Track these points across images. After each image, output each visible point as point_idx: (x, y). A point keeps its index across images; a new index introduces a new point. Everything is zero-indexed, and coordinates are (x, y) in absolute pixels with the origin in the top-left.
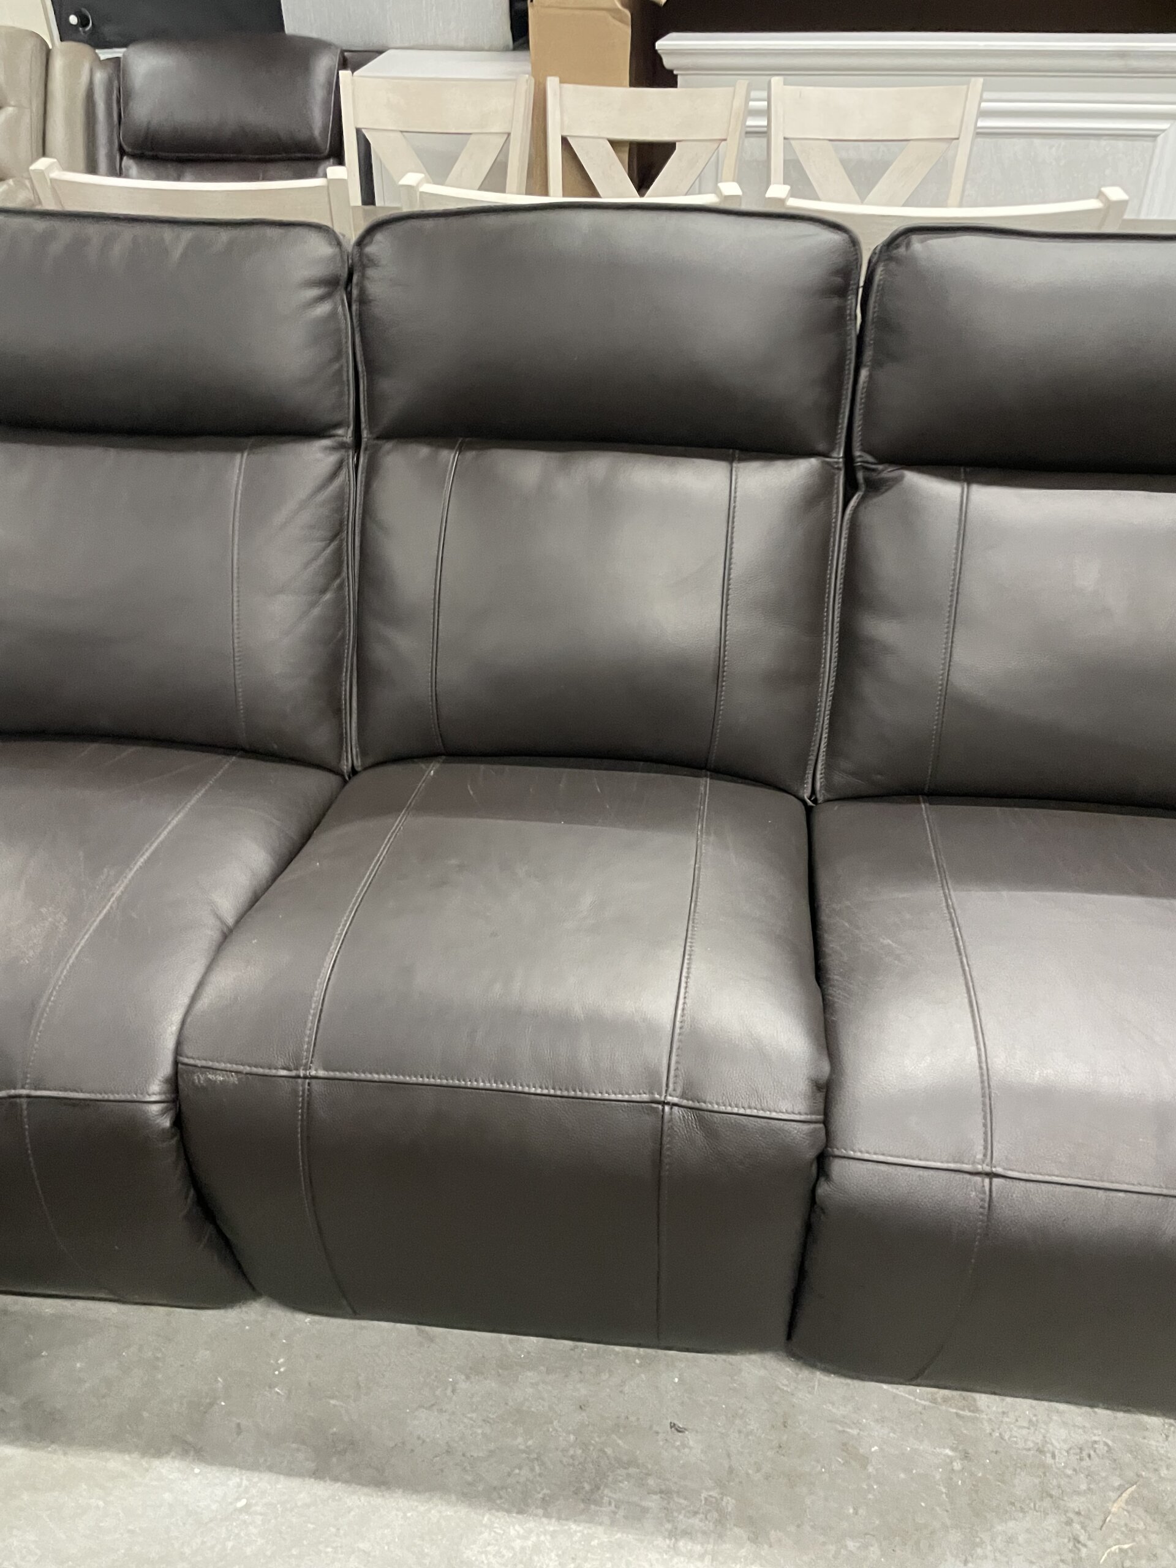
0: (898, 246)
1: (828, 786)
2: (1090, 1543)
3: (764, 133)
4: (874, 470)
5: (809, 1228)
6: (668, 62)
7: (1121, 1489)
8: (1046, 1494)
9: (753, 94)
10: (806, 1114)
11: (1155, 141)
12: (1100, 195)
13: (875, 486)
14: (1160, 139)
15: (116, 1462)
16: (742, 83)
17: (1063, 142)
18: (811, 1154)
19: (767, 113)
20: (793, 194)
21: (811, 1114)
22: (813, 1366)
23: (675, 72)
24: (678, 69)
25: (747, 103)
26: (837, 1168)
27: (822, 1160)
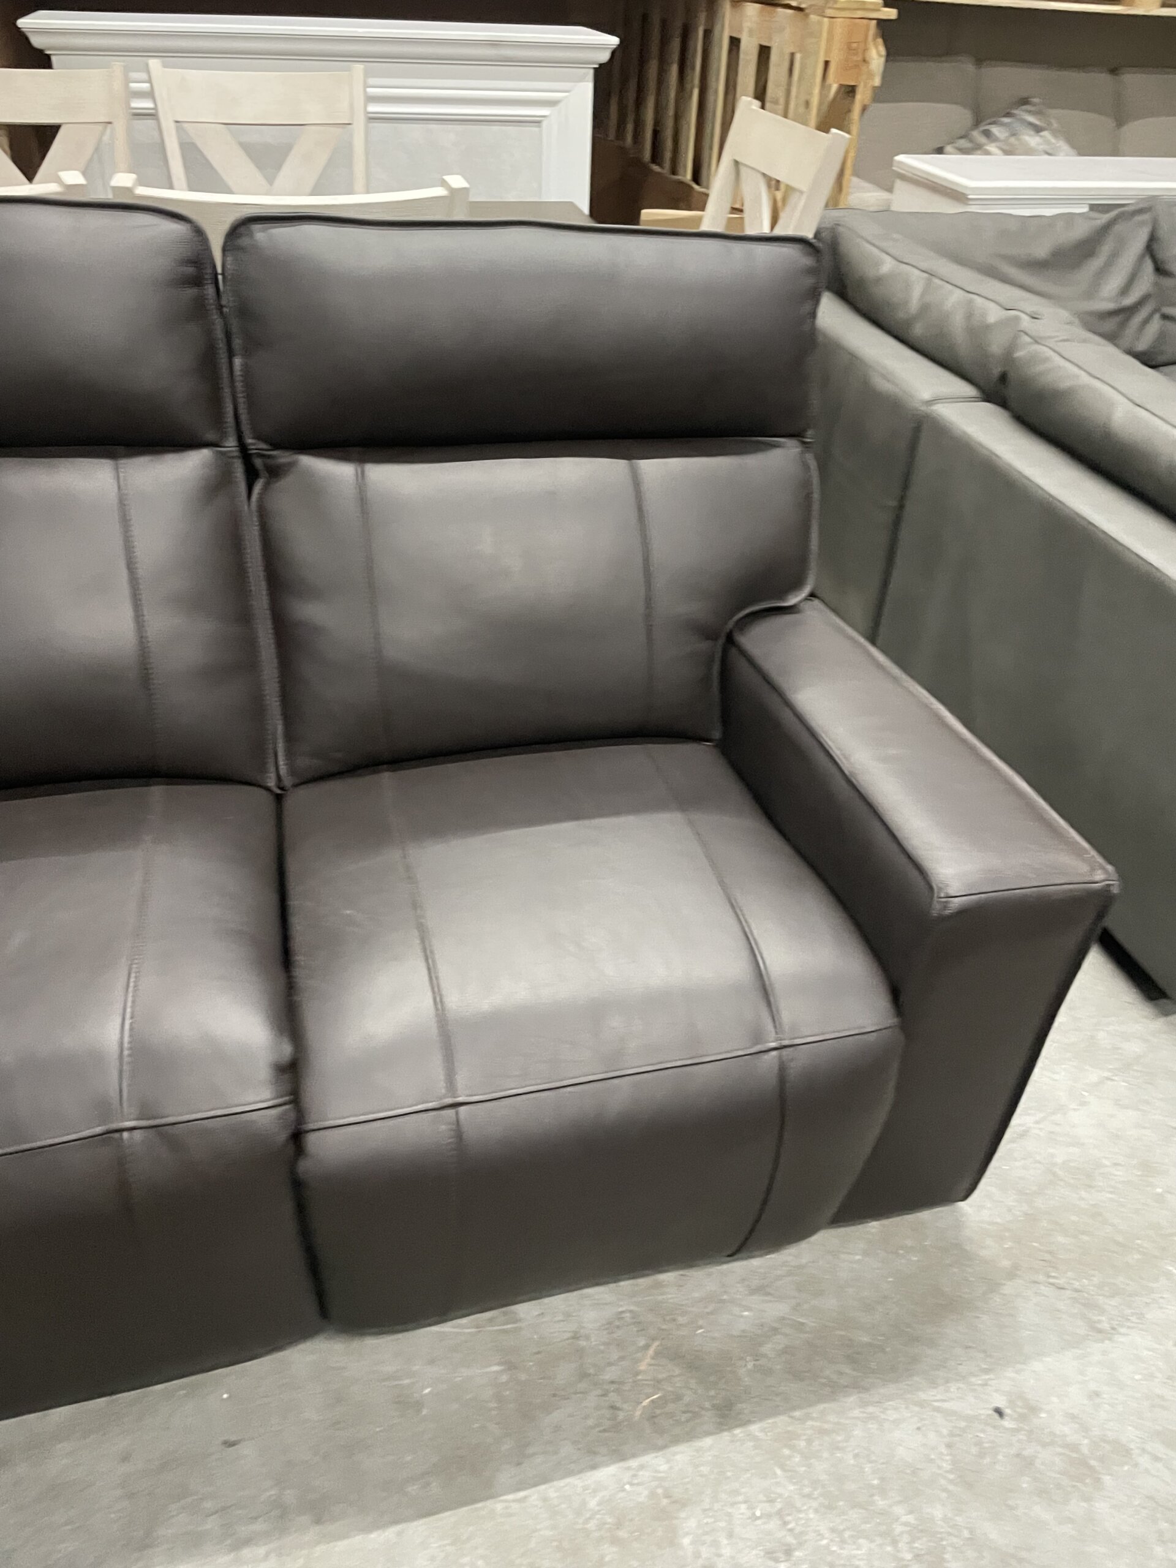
0: (240, 236)
1: (292, 772)
2: (625, 1406)
3: (153, 115)
4: (269, 457)
5: (301, 1209)
6: (37, 41)
7: (647, 1347)
8: (583, 1375)
9: (134, 75)
10: (273, 1099)
11: (540, 127)
12: (444, 184)
13: (275, 472)
14: (545, 124)
16: (117, 65)
17: (459, 128)
18: (283, 1136)
19: (150, 95)
20: (141, 182)
21: (282, 1096)
22: (363, 1334)
23: (48, 52)
24: (49, 49)
25: (127, 86)
26: (314, 1142)
27: (297, 1137)
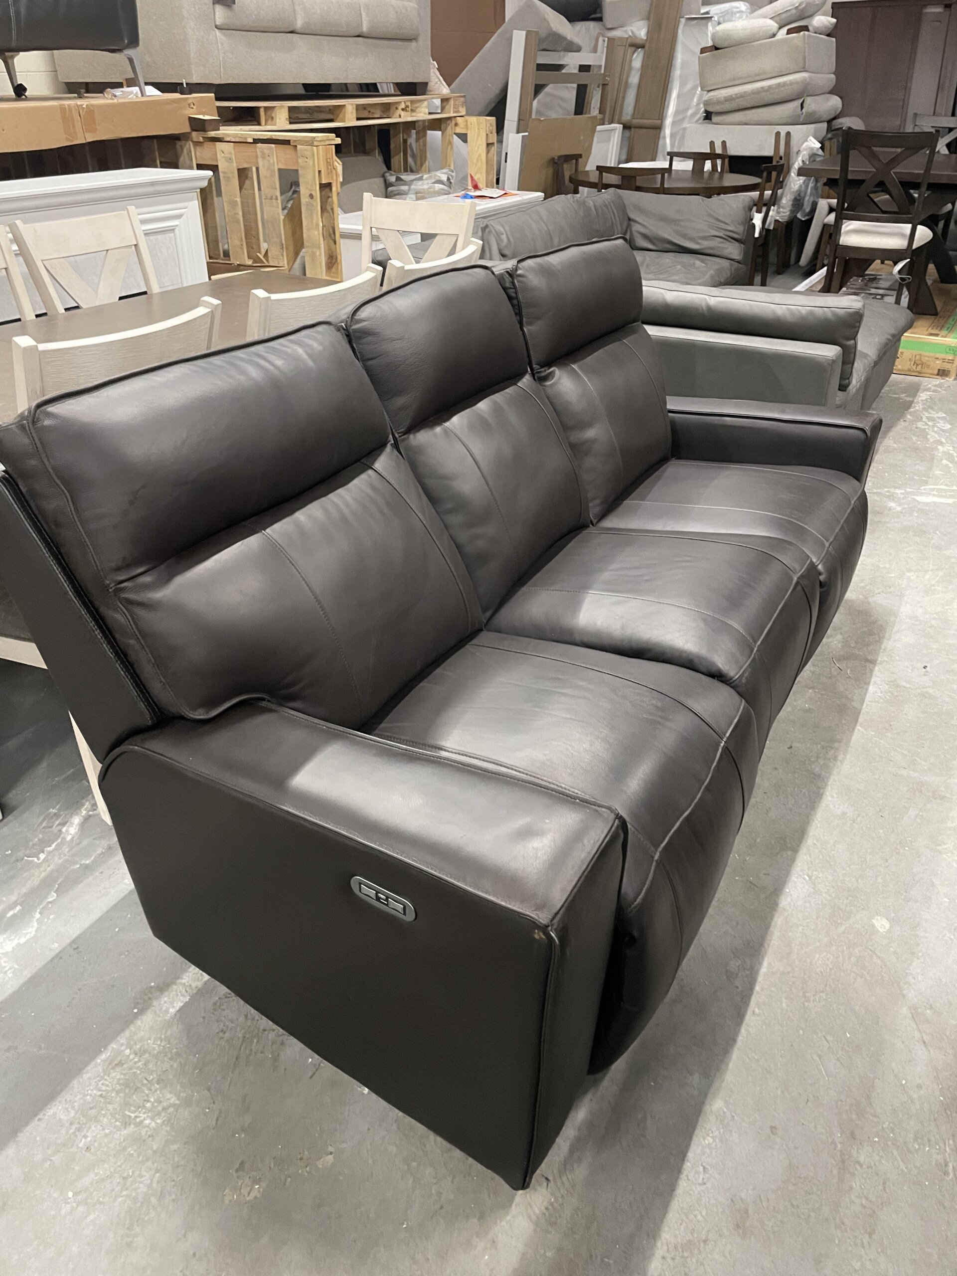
11: (174, 232)
14: (177, 231)
15: (778, 920)
